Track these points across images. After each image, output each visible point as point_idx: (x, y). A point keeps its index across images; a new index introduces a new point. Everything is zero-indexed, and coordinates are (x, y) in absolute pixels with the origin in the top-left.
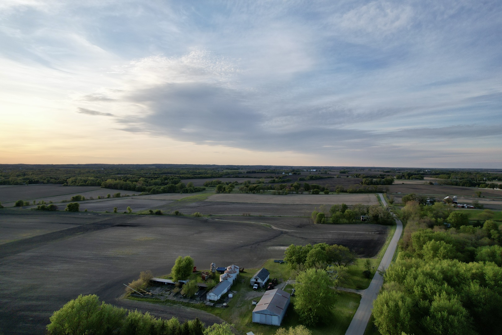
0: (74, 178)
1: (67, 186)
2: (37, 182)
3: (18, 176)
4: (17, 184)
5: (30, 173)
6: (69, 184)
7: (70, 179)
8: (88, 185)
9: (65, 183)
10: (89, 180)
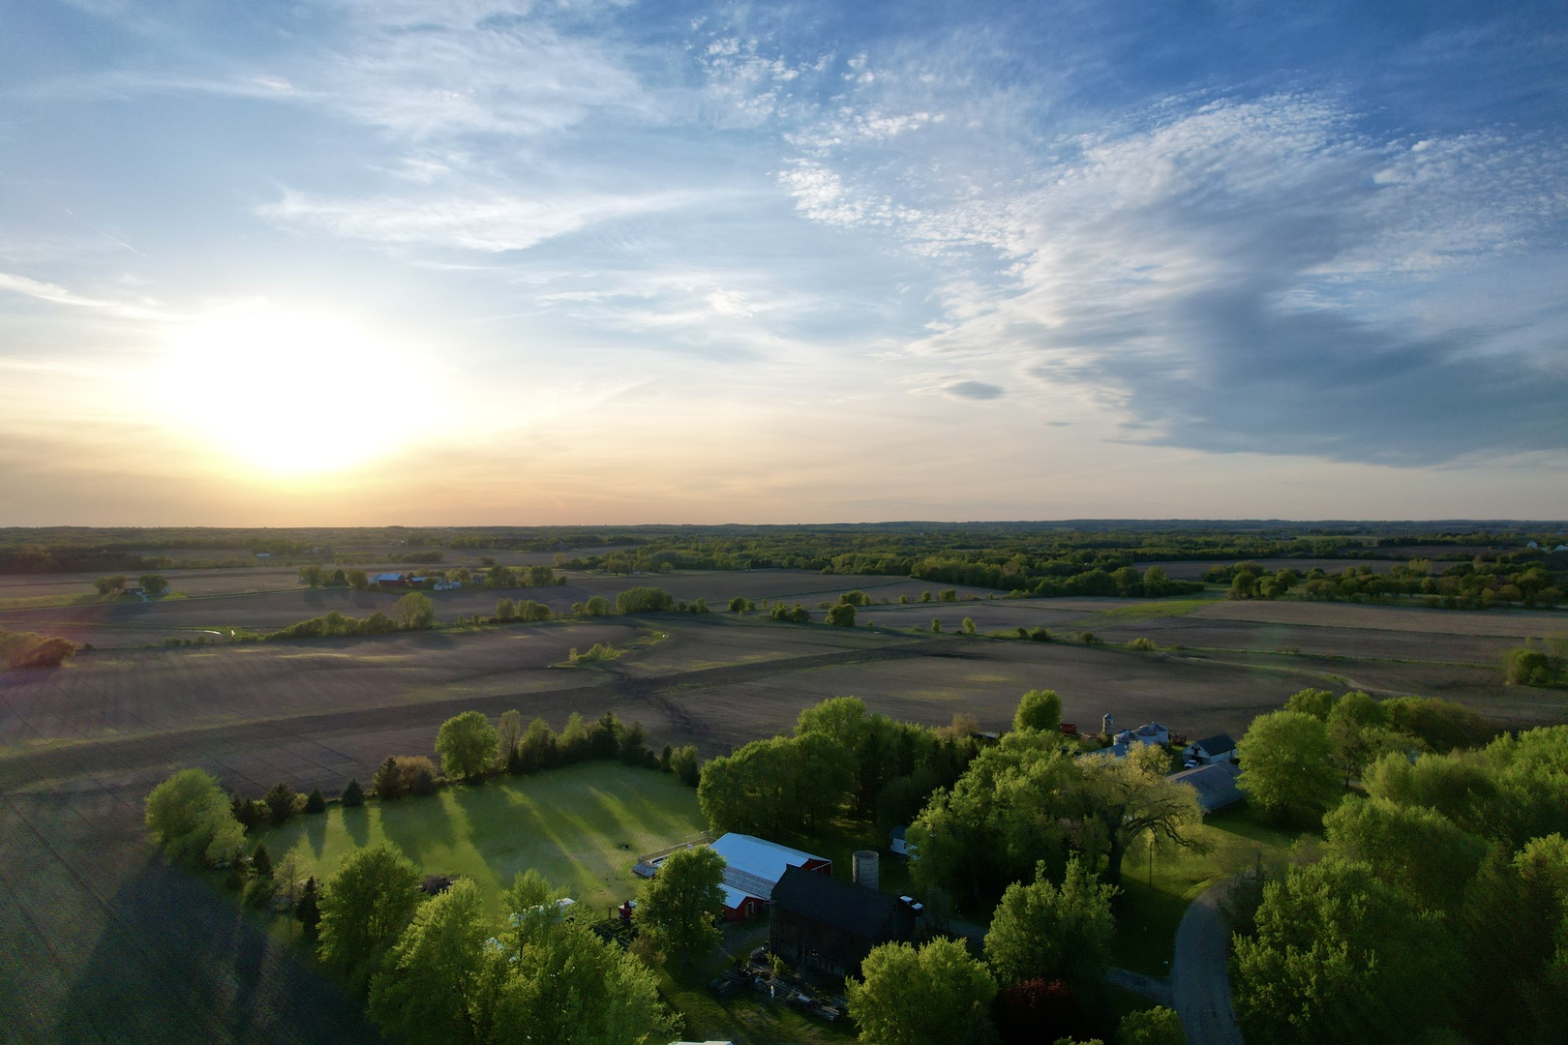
0: (848, 555)
1: (832, 573)
2: (767, 565)
3: (728, 550)
4: (727, 568)
5: (753, 545)
6: (837, 568)
7: (840, 558)
8: (878, 573)
9: (828, 567)
10: (884, 559)
